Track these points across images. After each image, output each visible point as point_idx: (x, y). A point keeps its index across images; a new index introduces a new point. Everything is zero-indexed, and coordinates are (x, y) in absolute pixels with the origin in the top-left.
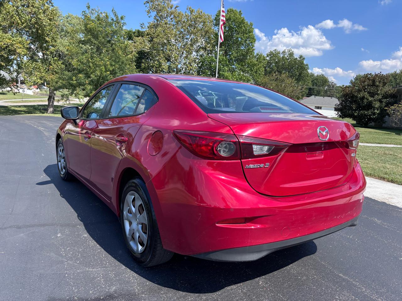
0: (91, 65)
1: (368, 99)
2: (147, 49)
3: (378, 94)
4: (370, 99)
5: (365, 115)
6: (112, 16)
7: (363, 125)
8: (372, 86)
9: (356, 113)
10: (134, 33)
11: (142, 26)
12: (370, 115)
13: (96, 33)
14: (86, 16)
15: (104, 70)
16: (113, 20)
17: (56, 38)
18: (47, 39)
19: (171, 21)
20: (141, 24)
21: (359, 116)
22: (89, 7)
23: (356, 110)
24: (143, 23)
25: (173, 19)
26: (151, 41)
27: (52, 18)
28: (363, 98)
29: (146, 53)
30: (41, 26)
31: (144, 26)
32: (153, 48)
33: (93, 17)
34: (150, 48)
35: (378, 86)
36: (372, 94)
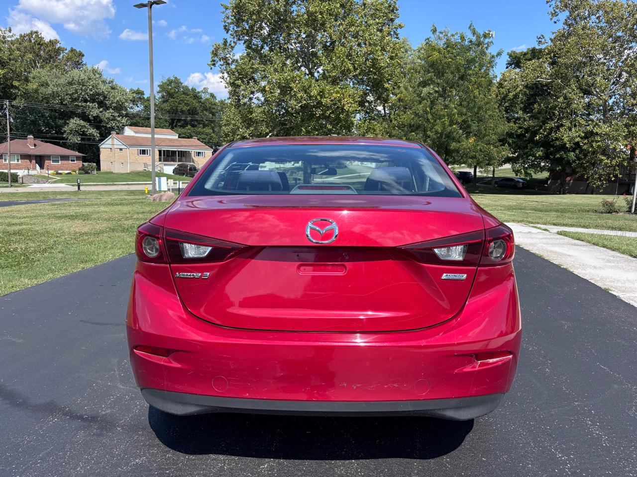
0: (430, 116)
2: (546, 78)
6: (469, 36)
10: (525, 54)
11: (540, 40)
13: (440, 67)
14: (430, 45)
15: (447, 123)
16: (471, 41)
17: (399, 83)
18: (386, 85)
19: (597, 21)
20: (540, 38)
22: (434, 31)
24: (542, 36)
25: (601, 18)
26: (553, 63)
27: (394, 55)
29: (544, 86)
30: (379, 70)
31: (543, 40)
32: (556, 75)
33: (441, 44)
34: (551, 75)
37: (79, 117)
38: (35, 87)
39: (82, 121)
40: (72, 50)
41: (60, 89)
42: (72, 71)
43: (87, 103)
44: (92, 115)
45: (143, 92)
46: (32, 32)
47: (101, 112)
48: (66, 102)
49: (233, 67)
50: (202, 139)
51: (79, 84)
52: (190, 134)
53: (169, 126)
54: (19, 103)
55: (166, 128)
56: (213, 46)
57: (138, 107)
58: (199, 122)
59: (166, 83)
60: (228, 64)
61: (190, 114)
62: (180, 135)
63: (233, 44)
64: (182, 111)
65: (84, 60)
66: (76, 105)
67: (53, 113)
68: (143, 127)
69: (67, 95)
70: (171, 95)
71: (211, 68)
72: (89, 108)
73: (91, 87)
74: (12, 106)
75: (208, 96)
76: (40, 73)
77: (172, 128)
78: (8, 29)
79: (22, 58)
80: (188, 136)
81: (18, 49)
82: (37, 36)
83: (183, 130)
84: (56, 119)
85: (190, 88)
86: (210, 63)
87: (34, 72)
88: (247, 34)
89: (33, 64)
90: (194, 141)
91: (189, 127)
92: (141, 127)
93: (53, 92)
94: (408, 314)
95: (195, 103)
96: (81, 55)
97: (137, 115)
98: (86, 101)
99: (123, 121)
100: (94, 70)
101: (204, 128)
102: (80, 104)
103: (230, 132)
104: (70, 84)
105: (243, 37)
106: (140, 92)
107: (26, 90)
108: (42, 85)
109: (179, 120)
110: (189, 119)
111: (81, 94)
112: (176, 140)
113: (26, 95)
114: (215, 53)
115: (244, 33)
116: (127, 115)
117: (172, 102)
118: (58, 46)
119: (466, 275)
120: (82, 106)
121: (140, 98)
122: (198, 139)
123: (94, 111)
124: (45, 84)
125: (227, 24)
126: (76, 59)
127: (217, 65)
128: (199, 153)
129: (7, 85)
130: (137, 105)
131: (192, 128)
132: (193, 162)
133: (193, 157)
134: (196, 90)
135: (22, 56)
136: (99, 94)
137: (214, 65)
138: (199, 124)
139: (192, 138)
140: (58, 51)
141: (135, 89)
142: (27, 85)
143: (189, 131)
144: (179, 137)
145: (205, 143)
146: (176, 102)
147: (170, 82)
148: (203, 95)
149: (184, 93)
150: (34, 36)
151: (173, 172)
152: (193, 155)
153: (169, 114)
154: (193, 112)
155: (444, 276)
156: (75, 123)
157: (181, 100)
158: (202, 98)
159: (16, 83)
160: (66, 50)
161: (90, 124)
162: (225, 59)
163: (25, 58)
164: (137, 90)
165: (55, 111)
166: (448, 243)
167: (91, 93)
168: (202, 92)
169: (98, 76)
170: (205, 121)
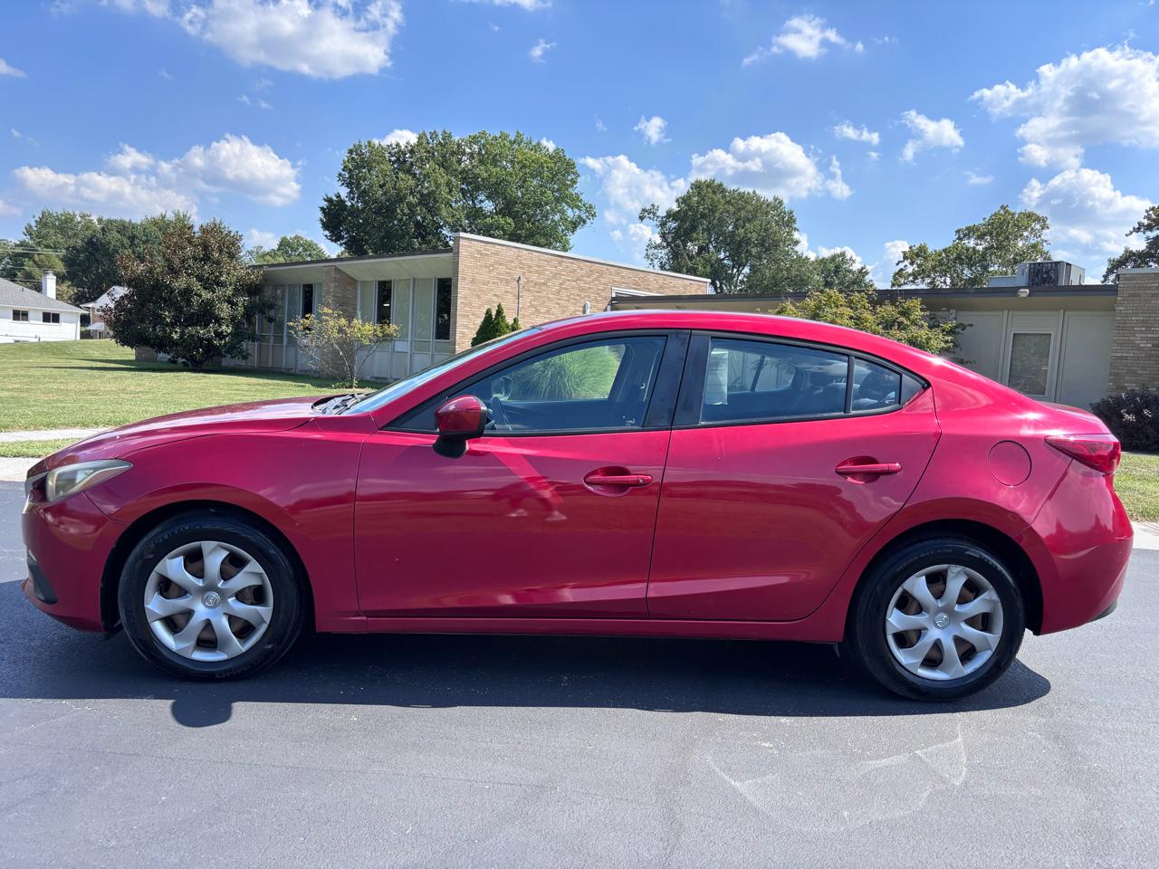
1: (200, 296)
3: (222, 284)
4: (206, 295)
5: (201, 340)
7: (190, 366)
8: (201, 260)
9: (176, 332)
12: (209, 340)
21: (185, 341)
23: (173, 325)
28: (187, 292)
35: (218, 263)
36: (209, 284)
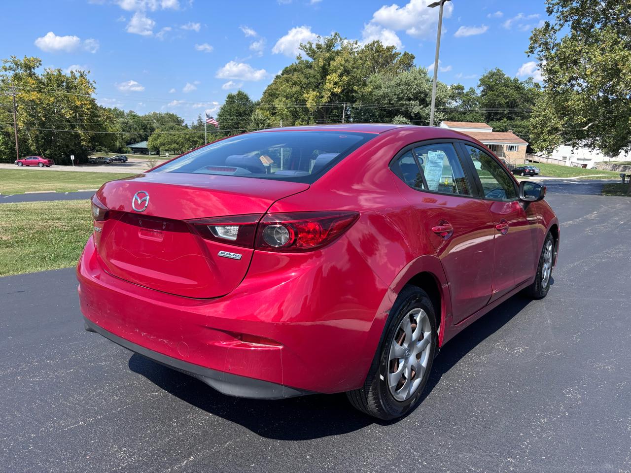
37: (402, 115)
38: (370, 90)
39: (404, 119)
40: (406, 54)
41: (389, 90)
42: (402, 73)
43: (410, 101)
44: (414, 112)
45: (463, 87)
46: (374, 41)
47: (421, 109)
48: (393, 101)
49: (553, 52)
50: (519, 132)
51: (406, 84)
52: (506, 128)
53: (484, 120)
54: (358, 105)
55: (481, 122)
56: (532, 32)
57: (457, 102)
58: (517, 114)
59: (487, 76)
60: (548, 49)
61: (508, 106)
62: (494, 128)
63: (557, 27)
64: (500, 104)
65: (415, 62)
66: (401, 103)
67: (382, 112)
68: (459, 121)
69: (395, 95)
70: (490, 88)
71: (529, 56)
72: (411, 106)
73: (415, 86)
74: (353, 108)
75: (532, 86)
76: (377, 77)
77: (487, 123)
78: (355, 42)
79: (363, 65)
80: (502, 129)
81: (361, 58)
82: (378, 45)
83: (498, 124)
84: (383, 117)
85: (512, 79)
86: (528, 50)
87: (372, 77)
88: (577, 14)
89: (372, 70)
90: (510, 134)
91: (505, 119)
92: (457, 121)
93: (384, 93)
94: (196, 283)
95: (516, 95)
96: (413, 57)
97: (455, 110)
98: (409, 99)
99: (440, 116)
100: (420, 70)
101: (522, 120)
102: (404, 102)
103: (539, 124)
104: (399, 85)
105: (571, 17)
106: (460, 88)
107: (363, 93)
108: (377, 88)
109: (497, 114)
110: (506, 111)
111: (406, 93)
112: (490, 134)
113: (363, 98)
114: (534, 39)
115: (572, 13)
116: (444, 110)
117: (490, 95)
118: (394, 51)
119: (241, 255)
120: (406, 104)
121: (460, 93)
122: (514, 133)
123: (416, 108)
124: (379, 87)
125: (551, 6)
126: (408, 62)
127: (535, 52)
128: (512, 147)
129: (349, 89)
130: (456, 100)
131: (509, 121)
132: (504, 156)
133: (505, 152)
134: (518, 80)
135: (363, 64)
136: (421, 92)
137: (532, 52)
138: (518, 116)
139: (507, 132)
140: (393, 57)
141: (455, 85)
142: (364, 89)
143: (505, 125)
144: (493, 131)
145: (521, 137)
146: (495, 95)
147: (492, 75)
148: (526, 85)
149: (505, 85)
150: (375, 45)
151: (481, 168)
152: (505, 149)
153: (487, 107)
154: (512, 104)
155: (221, 253)
156: (399, 121)
157: (500, 93)
158: (524, 90)
159: (356, 88)
160: (400, 54)
161: (410, 121)
162: (546, 44)
163: (365, 66)
164: (458, 86)
165: (385, 110)
166: (225, 222)
167: (415, 92)
168: (526, 82)
169: (423, 75)
170: (525, 113)
